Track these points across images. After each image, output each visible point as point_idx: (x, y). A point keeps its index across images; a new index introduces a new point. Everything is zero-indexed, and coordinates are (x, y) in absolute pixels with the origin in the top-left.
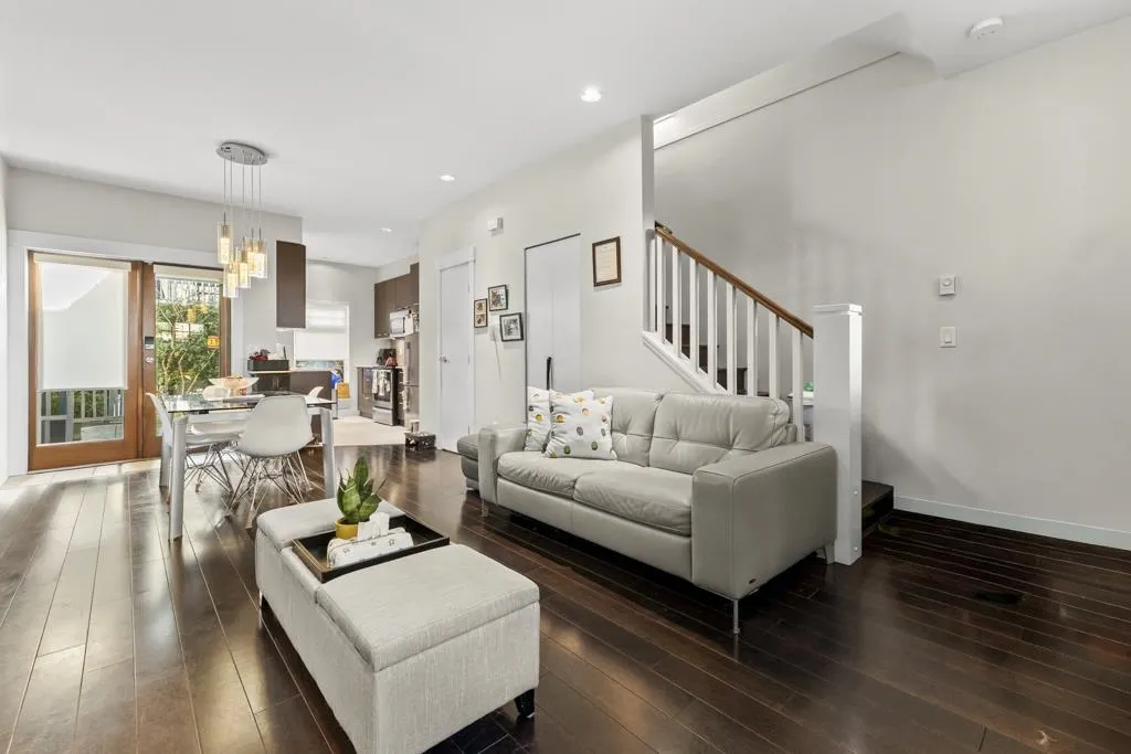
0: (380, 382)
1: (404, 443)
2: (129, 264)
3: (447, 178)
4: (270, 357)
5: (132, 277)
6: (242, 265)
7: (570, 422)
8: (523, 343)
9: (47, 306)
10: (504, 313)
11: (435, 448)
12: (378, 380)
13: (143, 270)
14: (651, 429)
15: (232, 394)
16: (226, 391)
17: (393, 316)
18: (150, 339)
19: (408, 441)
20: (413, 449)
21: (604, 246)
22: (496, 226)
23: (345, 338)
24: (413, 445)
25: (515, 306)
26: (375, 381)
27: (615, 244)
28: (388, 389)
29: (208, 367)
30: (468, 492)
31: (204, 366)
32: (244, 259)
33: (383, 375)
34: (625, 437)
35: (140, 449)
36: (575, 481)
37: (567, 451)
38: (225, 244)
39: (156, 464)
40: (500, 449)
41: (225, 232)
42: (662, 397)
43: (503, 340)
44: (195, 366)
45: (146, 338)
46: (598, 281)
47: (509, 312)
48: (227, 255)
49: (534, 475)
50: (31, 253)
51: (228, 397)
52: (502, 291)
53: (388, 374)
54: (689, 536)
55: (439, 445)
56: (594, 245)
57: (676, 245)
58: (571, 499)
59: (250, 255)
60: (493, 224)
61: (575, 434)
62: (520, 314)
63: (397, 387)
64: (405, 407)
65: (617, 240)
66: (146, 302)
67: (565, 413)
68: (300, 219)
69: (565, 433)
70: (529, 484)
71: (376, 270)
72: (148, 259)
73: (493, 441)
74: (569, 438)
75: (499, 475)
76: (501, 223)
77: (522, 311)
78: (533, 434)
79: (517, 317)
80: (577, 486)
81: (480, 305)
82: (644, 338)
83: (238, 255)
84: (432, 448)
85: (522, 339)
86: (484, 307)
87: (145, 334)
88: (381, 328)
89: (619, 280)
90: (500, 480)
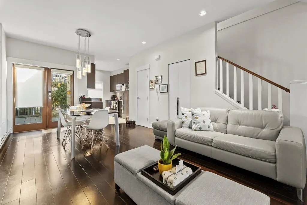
0: (114, 104)
1: (125, 123)
2: (44, 68)
3: (144, 43)
4: (86, 97)
5: (45, 72)
6: (84, 68)
7: (200, 119)
8: (168, 93)
9: (19, 81)
10: (161, 84)
11: (135, 125)
12: (113, 104)
13: (48, 71)
14: (227, 121)
15: (83, 109)
16: (81, 108)
17: (117, 85)
18: (50, 92)
19: (126, 122)
20: (128, 125)
21: (200, 63)
22: (158, 58)
23: (102, 92)
24: (128, 124)
25: (165, 82)
26: (112, 104)
27: (204, 62)
28: (116, 107)
29: (61, 100)
30: (156, 140)
31: (60, 100)
32: (84, 66)
33: (115, 103)
34: (216, 123)
35: (47, 126)
36: (212, 140)
37: (200, 128)
38: (78, 61)
39: (55, 130)
40: (176, 127)
41: (78, 58)
42: (229, 111)
43: (160, 92)
44: (58, 100)
45: (49, 91)
46: (197, 74)
47: (163, 84)
48: (79, 65)
49: (193, 137)
50: (13, 65)
51: (82, 110)
52: (160, 78)
53: (116, 102)
54: (275, 163)
55: (137, 124)
56: (196, 63)
57: (228, 62)
58: (212, 146)
59: (86, 65)
60: (157, 57)
61: (203, 123)
62: (167, 84)
63: (119, 106)
64: (122, 112)
65: (205, 61)
66: (49, 81)
67: (199, 116)
68: (94, 56)
69: (199, 122)
70: (191, 140)
71: (110, 72)
72: (50, 67)
73: (173, 125)
74: (201, 124)
75: (176, 136)
76: (160, 57)
77: (168, 84)
78: (185, 122)
79: (166, 85)
80: (213, 141)
81: (152, 82)
82: (216, 91)
83: (83, 65)
84: (134, 125)
85: (168, 92)
86: (153, 82)
87: (49, 90)
88: (112, 89)
89: (206, 73)
90: (176, 138)
